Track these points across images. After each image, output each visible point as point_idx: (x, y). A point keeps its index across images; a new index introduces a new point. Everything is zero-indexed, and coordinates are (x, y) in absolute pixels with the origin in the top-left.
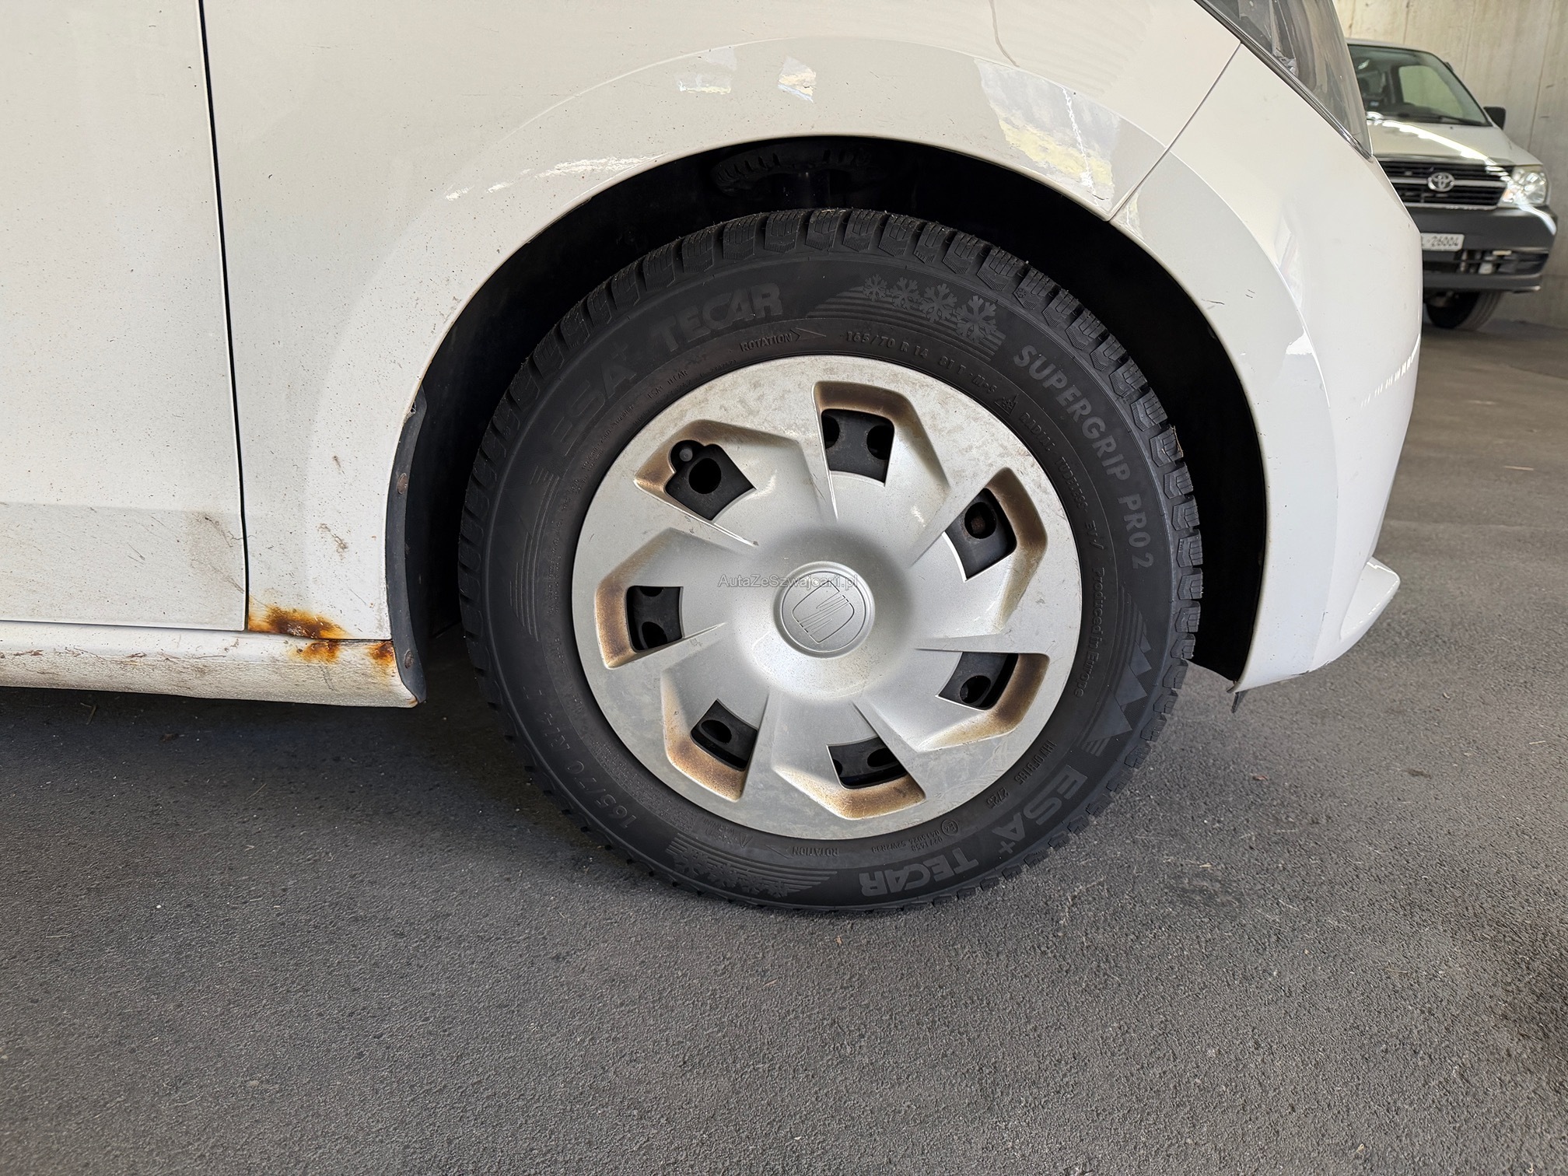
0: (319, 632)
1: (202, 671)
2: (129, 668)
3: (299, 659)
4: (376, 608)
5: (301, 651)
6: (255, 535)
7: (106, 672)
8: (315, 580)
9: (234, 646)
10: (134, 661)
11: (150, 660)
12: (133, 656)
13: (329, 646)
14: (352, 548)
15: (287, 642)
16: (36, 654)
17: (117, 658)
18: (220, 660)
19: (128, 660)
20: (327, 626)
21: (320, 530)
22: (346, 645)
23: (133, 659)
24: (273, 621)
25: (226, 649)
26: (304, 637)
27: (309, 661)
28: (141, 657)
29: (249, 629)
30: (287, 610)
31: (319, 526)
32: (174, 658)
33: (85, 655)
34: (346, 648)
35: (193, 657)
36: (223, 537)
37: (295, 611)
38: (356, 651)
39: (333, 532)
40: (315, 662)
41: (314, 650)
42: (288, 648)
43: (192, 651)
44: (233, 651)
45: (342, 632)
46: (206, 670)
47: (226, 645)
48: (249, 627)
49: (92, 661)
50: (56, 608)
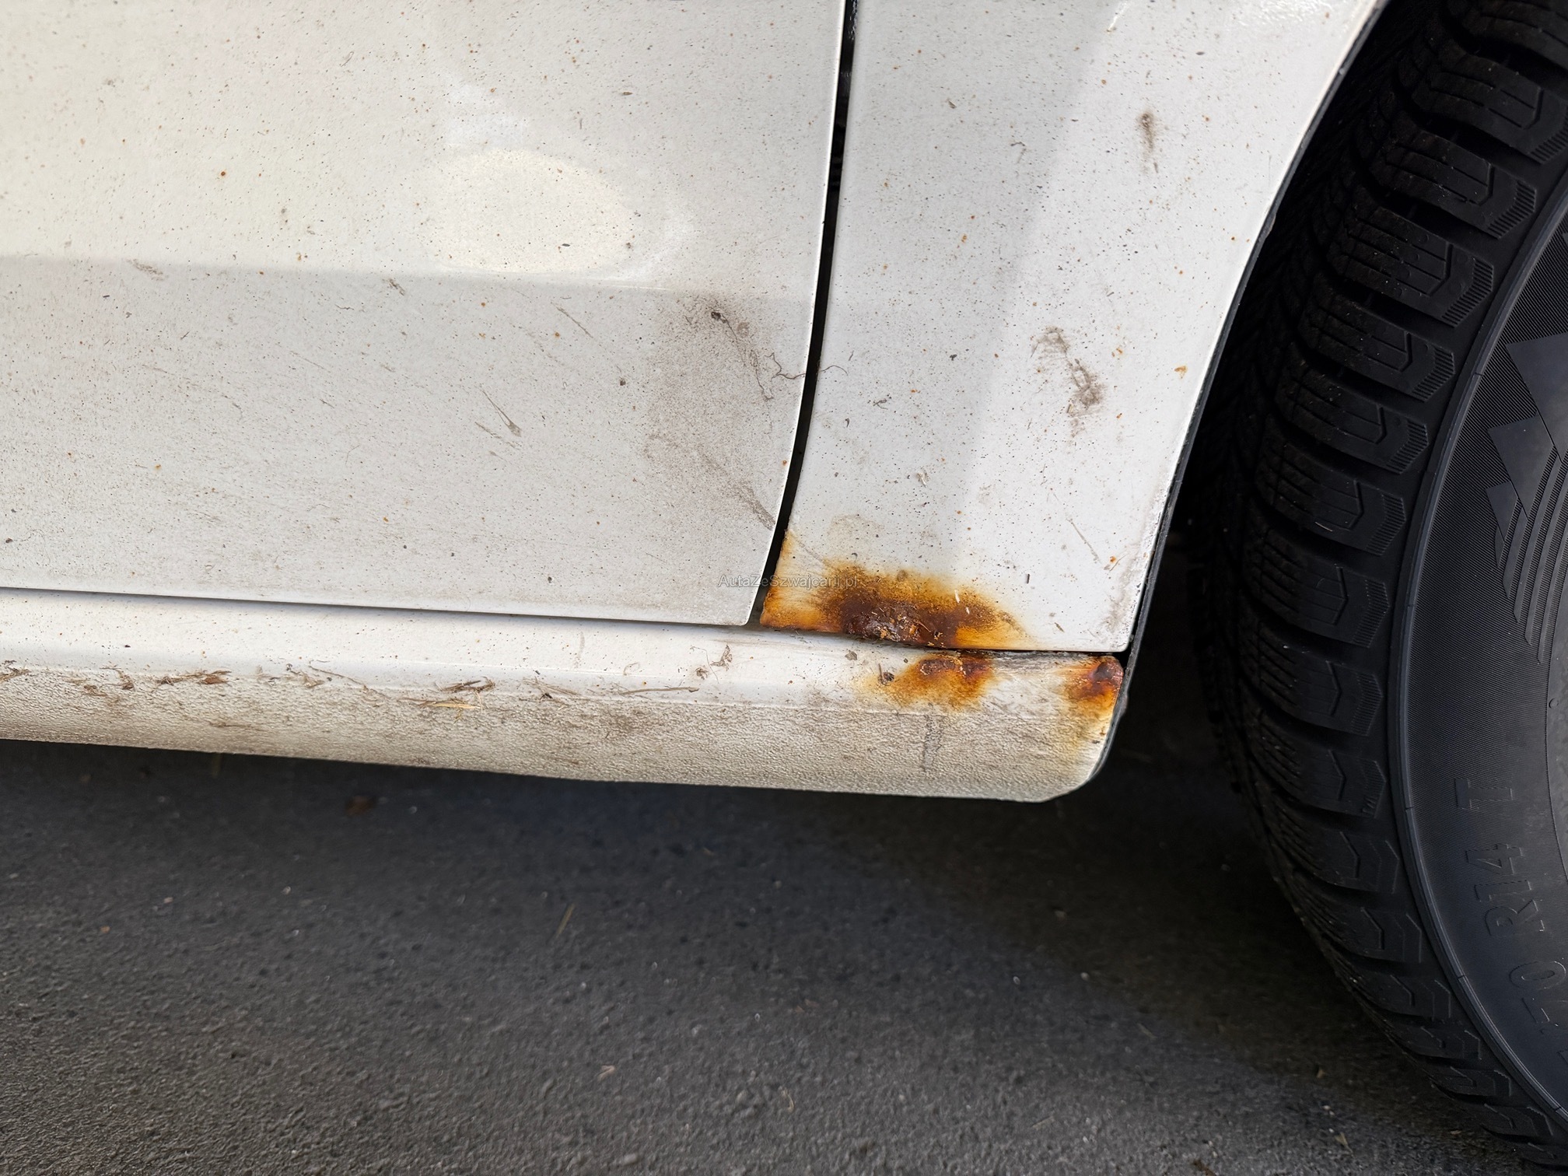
0: (954, 632)
1: (623, 724)
2: (441, 716)
3: (882, 697)
4: (1118, 570)
5: (890, 677)
6: (845, 364)
7: (383, 725)
8: (985, 494)
9: (721, 663)
10: (461, 701)
11: (500, 697)
12: (459, 688)
13: (965, 666)
14: (1112, 400)
15: (853, 656)
16: (212, 680)
17: (416, 692)
18: (679, 699)
19: (443, 697)
20: (978, 615)
21: (1041, 347)
22: (1007, 665)
23: (459, 695)
24: (834, 603)
25: (700, 672)
26: (908, 645)
27: (905, 703)
28: (480, 689)
29: (760, 622)
30: (883, 573)
31: (1040, 334)
32: (565, 692)
33: (337, 683)
34: (1011, 672)
35: (615, 690)
36: (750, 370)
37: (903, 575)
38: (1032, 680)
39: (1073, 354)
40: (920, 705)
41: (923, 677)
42: (857, 670)
43: (615, 674)
44: (717, 677)
45: (1013, 632)
46: (639, 720)
47: (701, 661)
48: (765, 616)
49: (349, 697)
50: (269, 564)
